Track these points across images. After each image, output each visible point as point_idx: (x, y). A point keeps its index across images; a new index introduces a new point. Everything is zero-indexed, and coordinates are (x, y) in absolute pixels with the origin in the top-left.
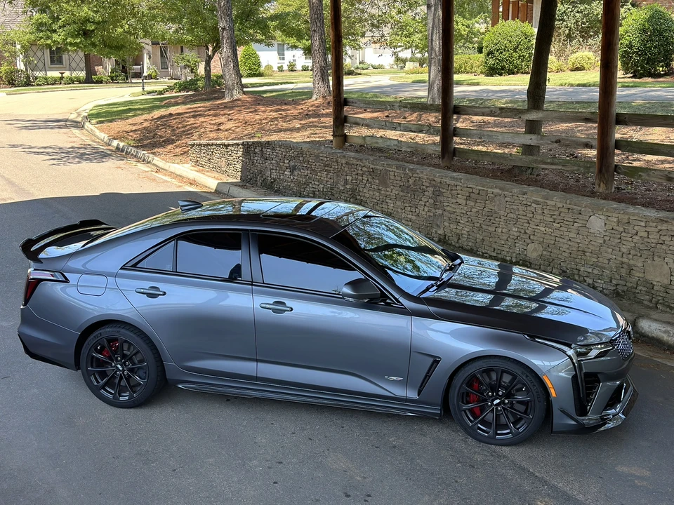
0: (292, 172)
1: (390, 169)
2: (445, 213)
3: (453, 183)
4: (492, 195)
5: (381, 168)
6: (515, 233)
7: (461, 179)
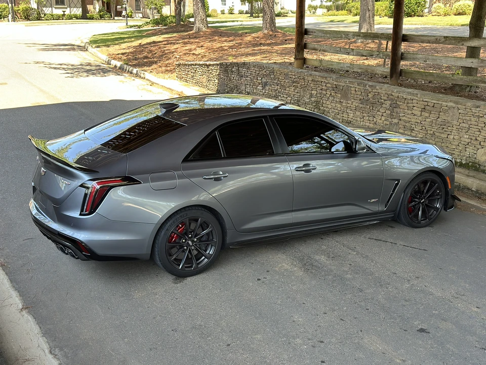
0: (264, 88)
1: (352, 86)
2: (400, 122)
3: (409, 97)
4: (446, 108)
5: (344, 84)
6: (467, 140)
7: (417, 94)
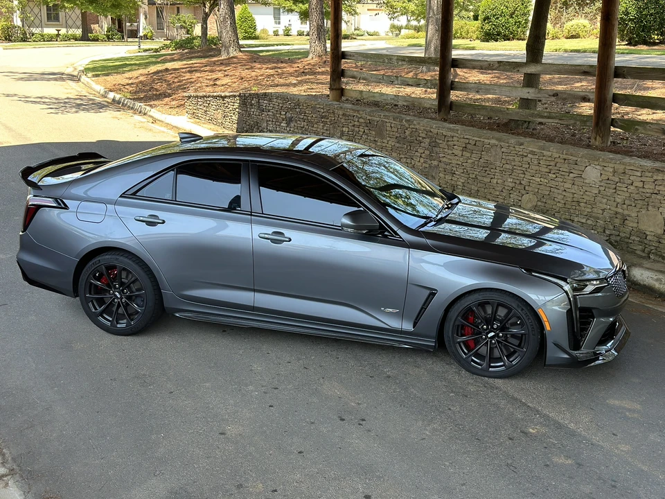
0: (288, 124)
1: (387, 120)
2: (440, 164)
3: (449, 134)
4: (488, 146)
5: (378, 119)
6: (510, 184)
7: (458, 130)
